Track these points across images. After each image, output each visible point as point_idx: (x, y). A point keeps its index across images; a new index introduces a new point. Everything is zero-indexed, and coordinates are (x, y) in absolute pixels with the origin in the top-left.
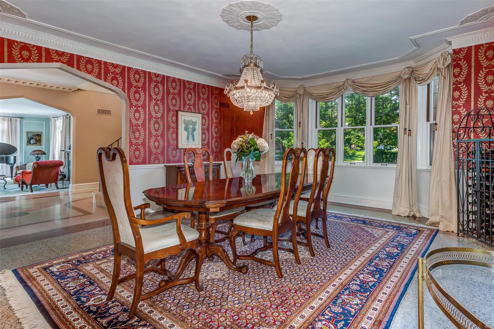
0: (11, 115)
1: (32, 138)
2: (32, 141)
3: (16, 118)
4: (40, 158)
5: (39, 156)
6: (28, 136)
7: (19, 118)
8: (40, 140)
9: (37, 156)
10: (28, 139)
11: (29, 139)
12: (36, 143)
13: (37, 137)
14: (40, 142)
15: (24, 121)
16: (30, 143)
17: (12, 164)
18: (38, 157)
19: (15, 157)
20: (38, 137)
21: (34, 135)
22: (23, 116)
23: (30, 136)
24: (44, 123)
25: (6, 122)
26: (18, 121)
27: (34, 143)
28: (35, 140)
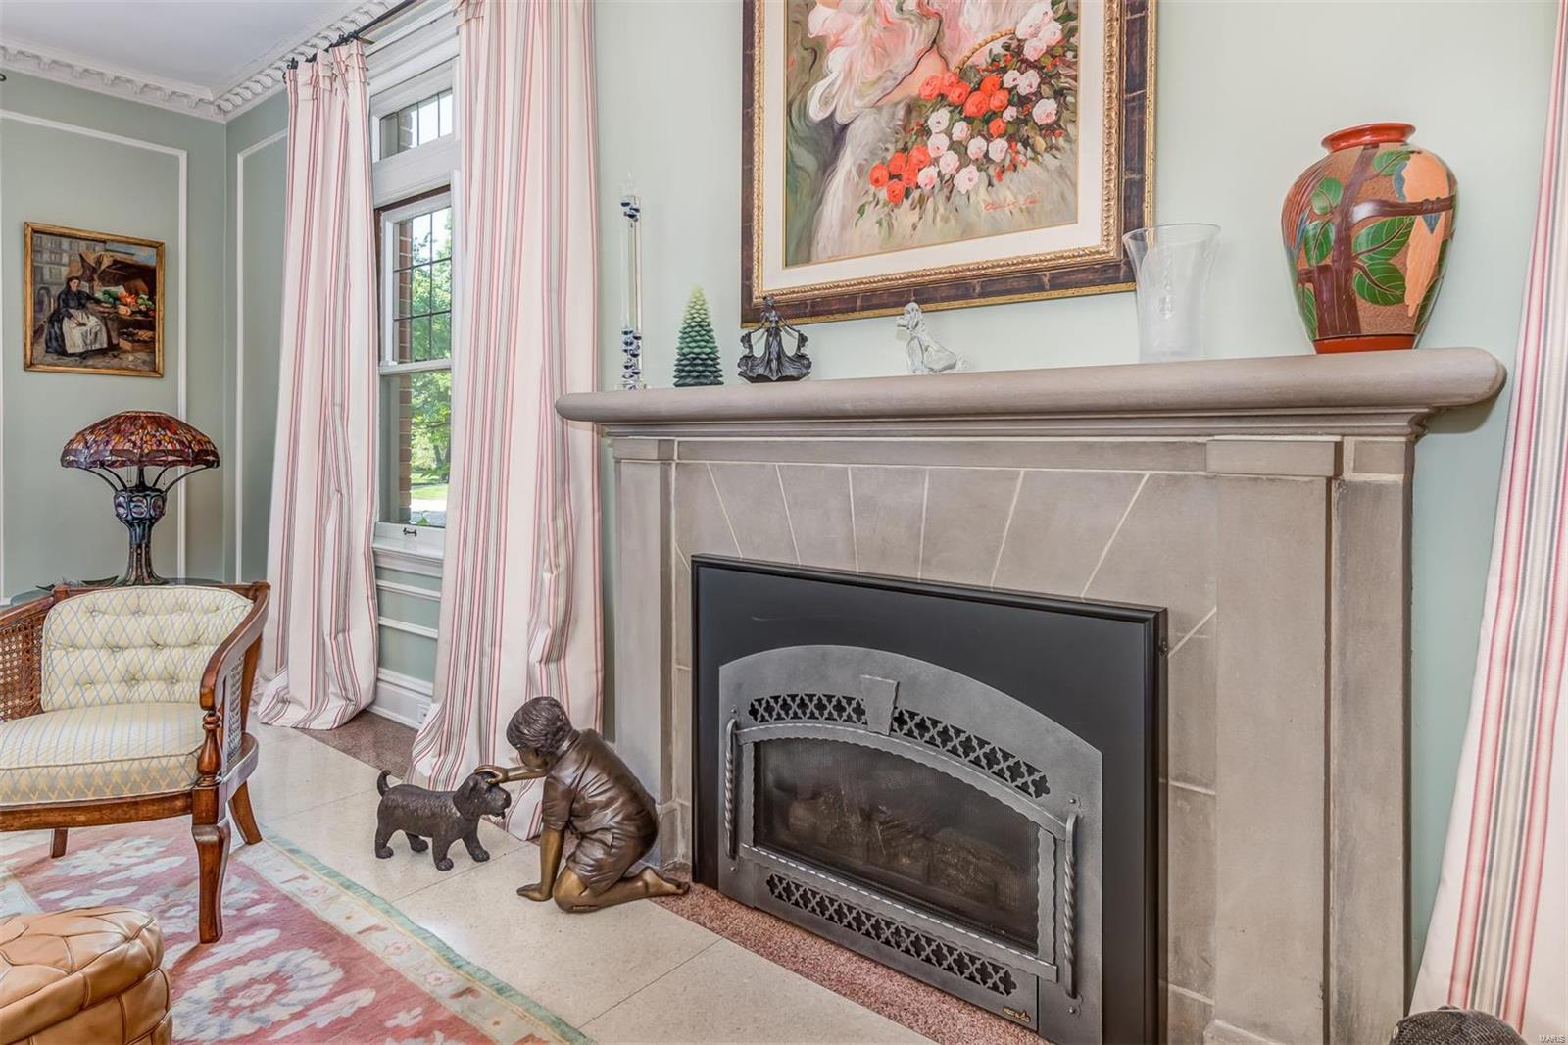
1: (72, 300)
2: (79, 330)
4: (161, 495)
5: (151, 472)
6: (36, 271)
8: (145, 321)
10: (39, 304)
11: (51, 306)
12: (112, 349)
13: (120, 290)
14: (149, 345)
16: (62, 352)
18: (141, 487)
20: (132, 291)
21: (91, 272)
23: (60, 271)
24: (177, 159)
27: (102, 352)
28: (104, 319)
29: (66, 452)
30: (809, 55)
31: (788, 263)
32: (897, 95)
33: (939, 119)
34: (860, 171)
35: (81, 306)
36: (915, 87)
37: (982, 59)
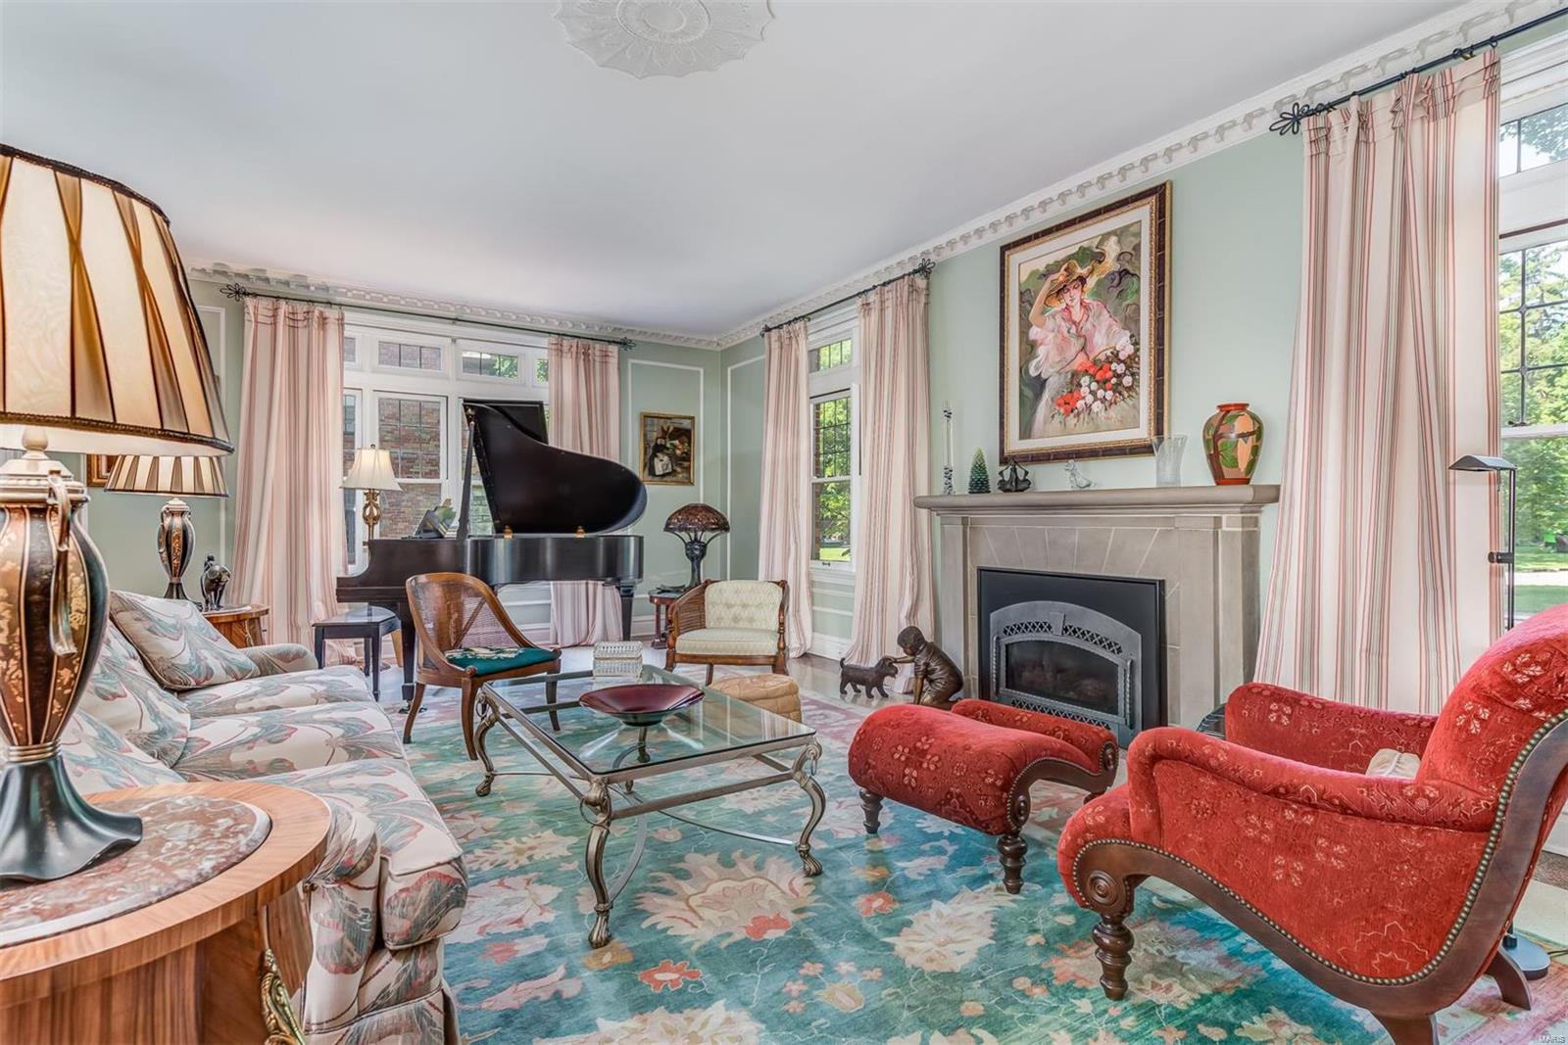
0: (585, 330)
1: (659, 449)
2: (661, 463)
3: (605, 344)
4: (705, 545)
5: (700, 535)
6: (645, 435)
7: (616, 342)
8: (687, 457)
9: (688, 535)
10: (645, 451)
11: (649, 452)
12: (673, 472)
13: (677, 442)
14: (688, 469)
15: (631, 361)
16: (654, 474)
18: (695, 541)
19: (641, 543)
20: (682, 443)
21: (665, 434)
22: (630, 337)
23: (653, 435)
24: (698, 372)
25: (568, 364)
26: (613, 362)
27: (669, 474)
28: (670, 457)
29: (668, 524)
30: (1029, 348)
31: (1021, 438)
32: (1068, 368)
33: (1085, 380)
34: (1052, 400)
35: (661, 451)
36: (1075, 366)
37: (1102, 357)
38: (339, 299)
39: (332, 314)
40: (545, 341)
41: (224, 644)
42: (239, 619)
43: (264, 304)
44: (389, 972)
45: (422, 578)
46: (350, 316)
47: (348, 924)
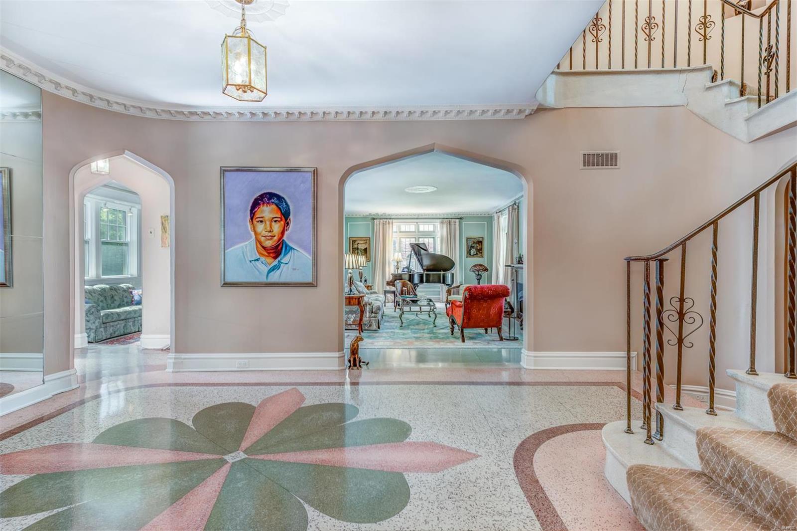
0: (449, 216)
2: (473, 251)
3: (455, 220)
4: (481, 276)
5: (480, 273)
7: (458, 218)
8: (481, 249)
9: (477, 273)
11: (469, 248)
12: (477, 254)
13: (478, 245)
15: (464, 223)
16: (471, 255)
17: (449, 285)
18: (479, 275)
19: (453, 275)
20: (480, 245)
21: (474, 243)
22: (462, 216)
23: (470, 243)
24: (485, 224)
25: (445, 226)
26: (457, 224)
27: (475, 255)
28: (476, 250)
35: (473, 248)
38: (392, 217)
39: (390, 221)
40: (439, 220)
41: (366, 289)
42: (368, 286)
43: (378, 220)
44: (373, 315)
45: (398, 281)
46: (394, 221)
47: (370, 308)
